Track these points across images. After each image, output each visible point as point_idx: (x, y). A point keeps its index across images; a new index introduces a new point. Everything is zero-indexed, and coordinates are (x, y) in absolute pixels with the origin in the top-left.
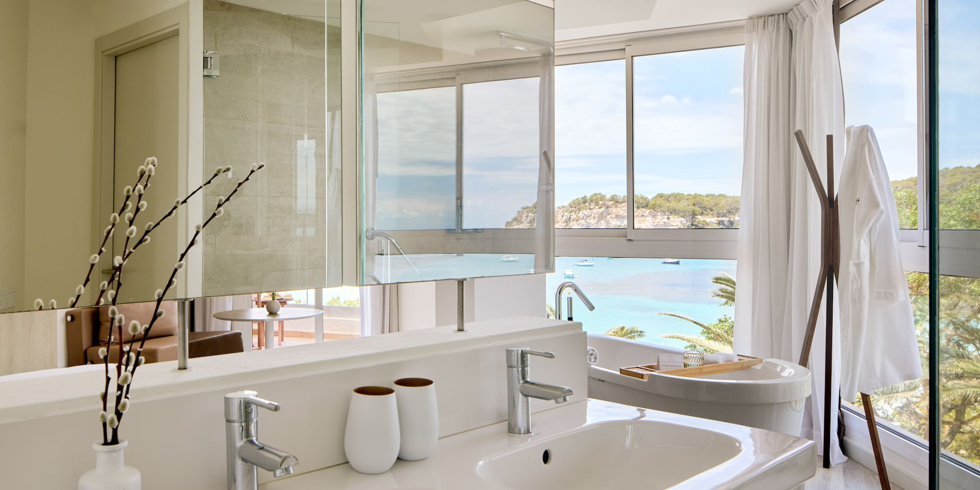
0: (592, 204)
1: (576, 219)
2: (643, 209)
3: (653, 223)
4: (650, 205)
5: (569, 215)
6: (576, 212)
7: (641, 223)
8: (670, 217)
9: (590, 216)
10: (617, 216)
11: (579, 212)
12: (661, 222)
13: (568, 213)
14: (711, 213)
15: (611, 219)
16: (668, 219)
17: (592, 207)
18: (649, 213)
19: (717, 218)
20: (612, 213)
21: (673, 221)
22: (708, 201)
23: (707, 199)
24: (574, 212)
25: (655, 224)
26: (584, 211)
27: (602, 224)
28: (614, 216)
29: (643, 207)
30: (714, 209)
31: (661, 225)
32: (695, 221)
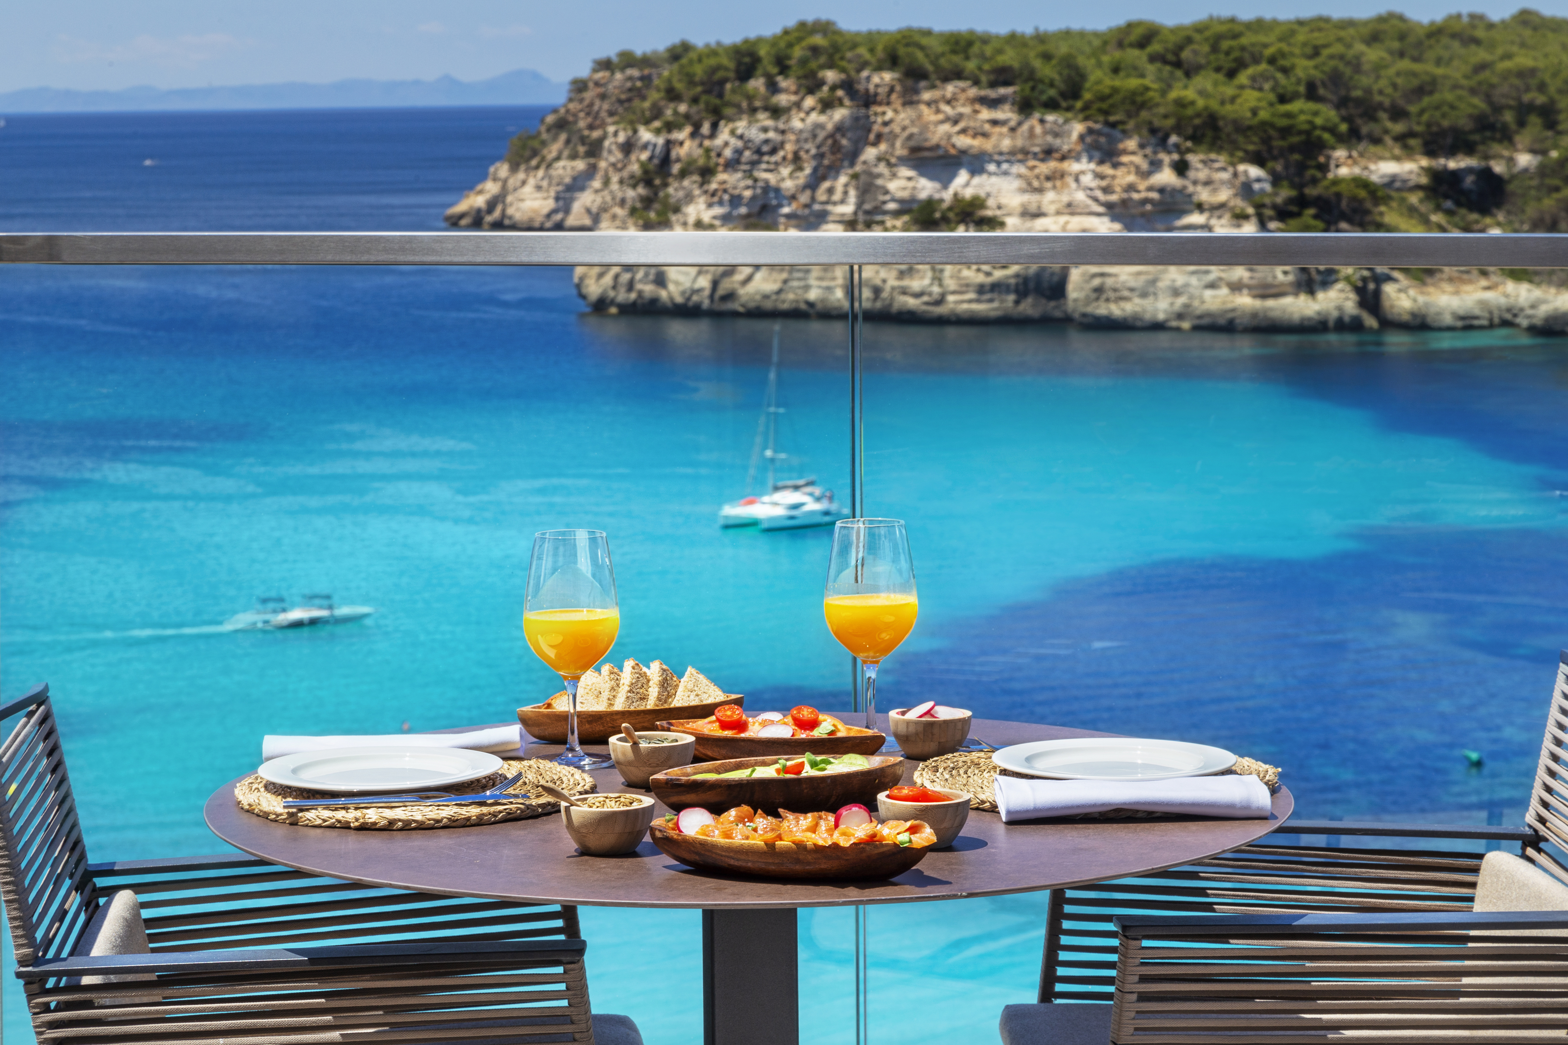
0: (783, 83)
1: (701, 162)
2: (1050, 118)
3: (1106, 190)
4: (1087, 96)
5: (660, 141)
6: (697, 127)
7: (1040, 190)
8: (1192, 158)
9: (773, 151)
10: (915, 150)
11: (715, 126)
12: (1142, 186)
13: (658, 132)
14: (1399, 128)
15: (882, 168)
16: (1181, 168)
17: (783, 99)
18: (1082, 138)
19: (1425, 162)
20: (893, 136)
21: (1208, 183)
22: (1378, 68)
23: (1372, 55)
24: (688, 130)
25: (1114, 198)
26: (741, 125)
27: (837, 197)
28: (900, 150)
29: (1052, 105)
30: (1413, 109)
31: (1145, 201)
32: (1314, 181)
